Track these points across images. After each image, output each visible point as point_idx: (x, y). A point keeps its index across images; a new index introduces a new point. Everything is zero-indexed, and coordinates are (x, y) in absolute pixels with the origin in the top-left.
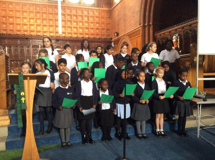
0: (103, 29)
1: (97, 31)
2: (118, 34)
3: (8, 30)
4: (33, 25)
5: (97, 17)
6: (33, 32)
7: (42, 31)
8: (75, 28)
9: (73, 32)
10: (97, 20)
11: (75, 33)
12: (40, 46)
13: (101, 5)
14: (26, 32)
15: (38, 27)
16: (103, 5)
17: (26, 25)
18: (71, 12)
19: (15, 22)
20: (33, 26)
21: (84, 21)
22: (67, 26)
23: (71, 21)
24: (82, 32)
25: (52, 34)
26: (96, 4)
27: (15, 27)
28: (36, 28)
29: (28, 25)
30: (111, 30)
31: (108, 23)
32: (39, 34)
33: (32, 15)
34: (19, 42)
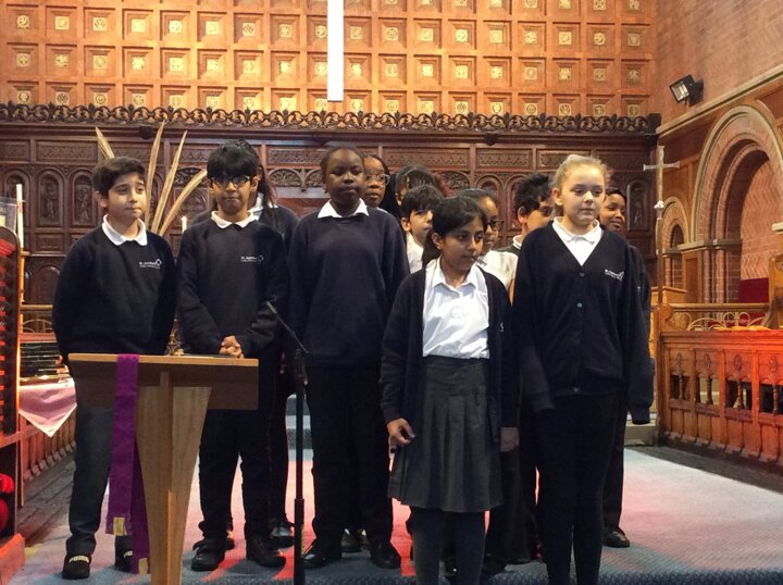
0: (599, 62)
1: (565, 74)
2: (697, 93)
3: (42, 84)
4: (179, 52)
6: (182, 93)
7: (230, 83)
8: (423, 62)
9: (410, 87)
10: (562, 10)
11: (423, 94)
14: (143, 96)
15: (212, 65)
17: (141, 51)
19: (80, 35)
20: (180, 56)
21: (481, 16)
22: (375, 51)
24: (469, 86)
25: (288, 104)
27: (80, 68)
28: (201, 69)
29: (156, 54)
30: (652, 66)
31: (632, 20)
32: (214, 103)
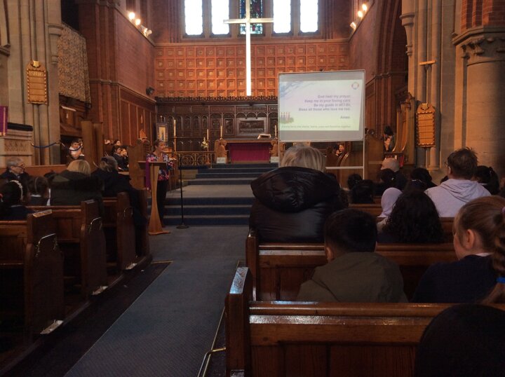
4: (212, 81)
5: (321, 57)
6: (213, 92)
7: (226, 89)
10: (321, 63)
12: (222, 115)
13: (330, 34)
14: (203, 94)
15: (221, 84)
16: (334, 33)
17: (202, 81)
18: (274, 53)
19: (186, 77)
21: (297, 66)
22: (266, 78)
23: (274, 70)
25: (242, 94)
26: (322, 32)
27: (186, 86)
28: (218, 85)
29: (206, 82)
32: (222, 95)
33: (211, 63)
34: (191, 109)
